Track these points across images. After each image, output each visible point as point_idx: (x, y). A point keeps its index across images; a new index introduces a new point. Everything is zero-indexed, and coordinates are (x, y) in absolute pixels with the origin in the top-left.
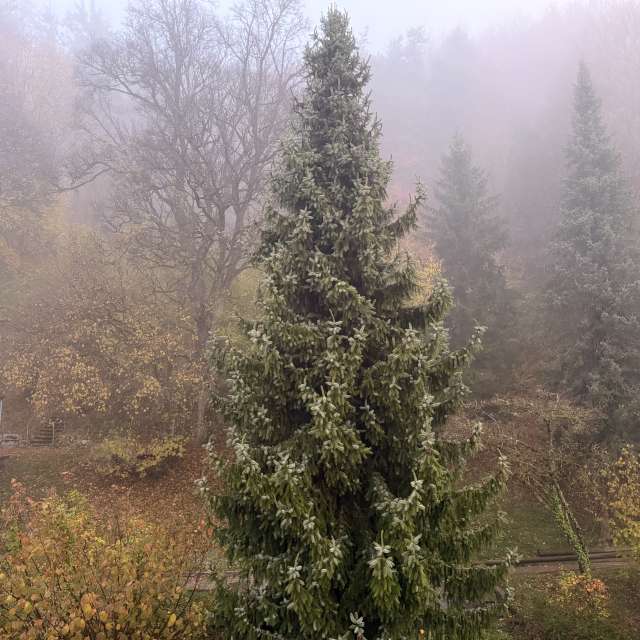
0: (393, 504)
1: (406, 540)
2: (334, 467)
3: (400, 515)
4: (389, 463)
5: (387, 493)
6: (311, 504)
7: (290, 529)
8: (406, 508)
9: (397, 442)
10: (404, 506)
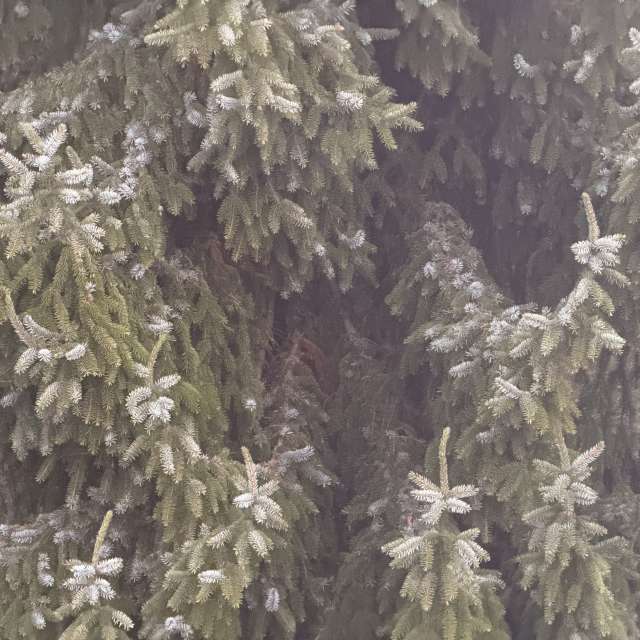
0: (497, 326)
1: (542, 465)
2: (256, 181)
3: (521, 369)
4: (493, 168)
5: (477, 287)
6: (162, 326)
7: (73, 419)
8: (547, 346)
9: (530, 83)
10: (538, 334)
